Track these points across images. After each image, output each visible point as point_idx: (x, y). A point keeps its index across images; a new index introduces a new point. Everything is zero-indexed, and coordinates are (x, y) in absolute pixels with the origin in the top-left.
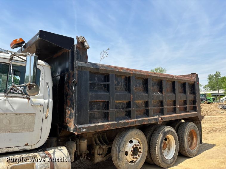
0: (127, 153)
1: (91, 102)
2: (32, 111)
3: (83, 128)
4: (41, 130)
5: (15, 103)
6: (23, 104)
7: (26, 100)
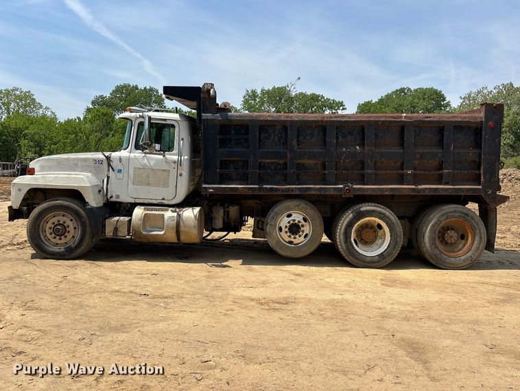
0: (280, 229)
1: (221, 161)
2: (166, 167)
3: (210, 188)
4: (176, 187)
5: (152, 159)
6: (158, 160)
7: (161, 157)
